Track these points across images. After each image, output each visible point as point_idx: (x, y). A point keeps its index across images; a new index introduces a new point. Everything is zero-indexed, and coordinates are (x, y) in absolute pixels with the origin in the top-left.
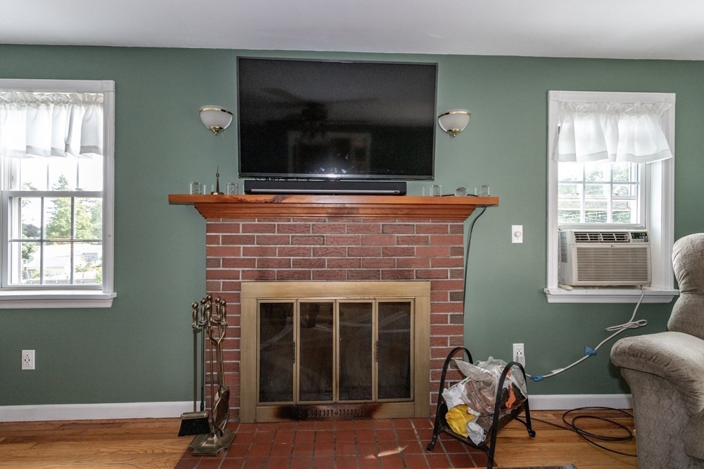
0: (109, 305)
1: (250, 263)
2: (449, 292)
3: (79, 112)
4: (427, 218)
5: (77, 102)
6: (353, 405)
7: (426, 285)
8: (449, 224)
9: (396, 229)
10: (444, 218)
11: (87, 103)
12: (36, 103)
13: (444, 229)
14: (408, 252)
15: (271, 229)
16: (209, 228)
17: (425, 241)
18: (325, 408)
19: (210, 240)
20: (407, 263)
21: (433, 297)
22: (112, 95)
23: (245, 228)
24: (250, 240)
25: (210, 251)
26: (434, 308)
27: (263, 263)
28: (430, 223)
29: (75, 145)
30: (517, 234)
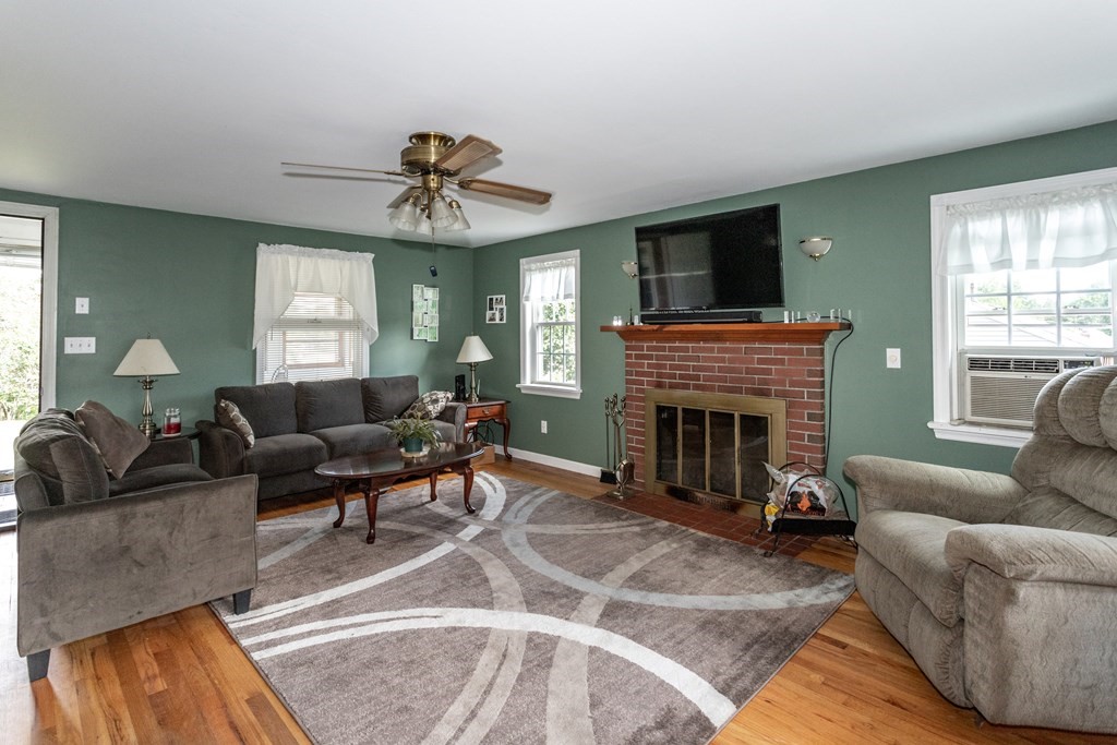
0: (578, 397)
1: (650, 374)
2: (806, 412)
3: (564, 271)
4: (783, 341)
5: (563, 266)
6: (720, 499)
7: (781, 404)
8: (805, 347)
9: (756, 351)
10: (800, 341)
11: (568, 266)
12: (545, 269)
13: (800, 352)
14: (768, 372)
15: (664, 349)
16: (627, 348)
17: (782, 362)
18: (699, 495)
19: (628, 356)
20: (765, 382)
21: (788, 414)
22: (579, 259)
23: (649, 349)
24: (649, 357)
25: (628, 365)
26: (792, 425)
27: (660, 375)
28: (786, 346)
29: (562, 296)
30: (894, 358)
